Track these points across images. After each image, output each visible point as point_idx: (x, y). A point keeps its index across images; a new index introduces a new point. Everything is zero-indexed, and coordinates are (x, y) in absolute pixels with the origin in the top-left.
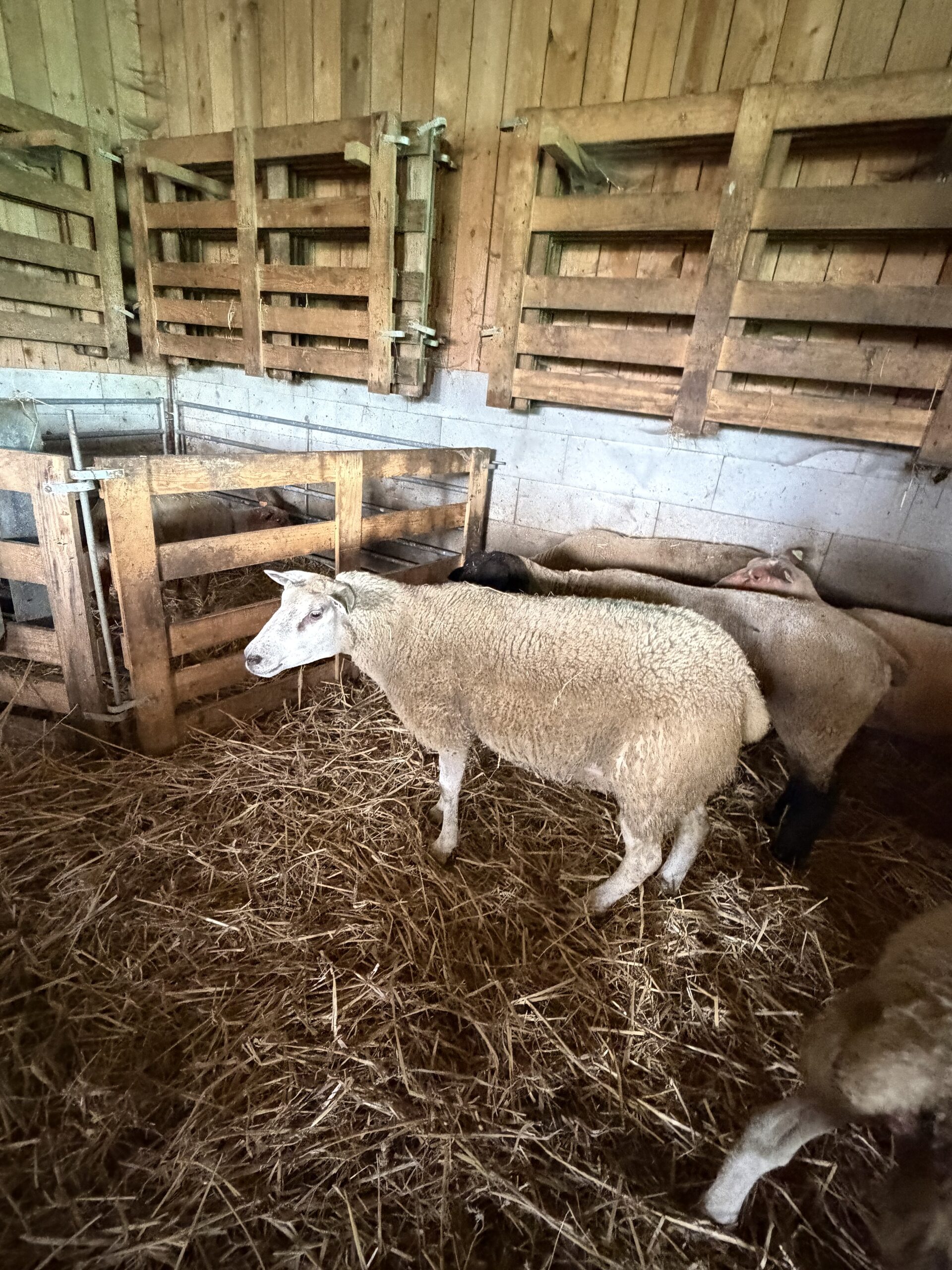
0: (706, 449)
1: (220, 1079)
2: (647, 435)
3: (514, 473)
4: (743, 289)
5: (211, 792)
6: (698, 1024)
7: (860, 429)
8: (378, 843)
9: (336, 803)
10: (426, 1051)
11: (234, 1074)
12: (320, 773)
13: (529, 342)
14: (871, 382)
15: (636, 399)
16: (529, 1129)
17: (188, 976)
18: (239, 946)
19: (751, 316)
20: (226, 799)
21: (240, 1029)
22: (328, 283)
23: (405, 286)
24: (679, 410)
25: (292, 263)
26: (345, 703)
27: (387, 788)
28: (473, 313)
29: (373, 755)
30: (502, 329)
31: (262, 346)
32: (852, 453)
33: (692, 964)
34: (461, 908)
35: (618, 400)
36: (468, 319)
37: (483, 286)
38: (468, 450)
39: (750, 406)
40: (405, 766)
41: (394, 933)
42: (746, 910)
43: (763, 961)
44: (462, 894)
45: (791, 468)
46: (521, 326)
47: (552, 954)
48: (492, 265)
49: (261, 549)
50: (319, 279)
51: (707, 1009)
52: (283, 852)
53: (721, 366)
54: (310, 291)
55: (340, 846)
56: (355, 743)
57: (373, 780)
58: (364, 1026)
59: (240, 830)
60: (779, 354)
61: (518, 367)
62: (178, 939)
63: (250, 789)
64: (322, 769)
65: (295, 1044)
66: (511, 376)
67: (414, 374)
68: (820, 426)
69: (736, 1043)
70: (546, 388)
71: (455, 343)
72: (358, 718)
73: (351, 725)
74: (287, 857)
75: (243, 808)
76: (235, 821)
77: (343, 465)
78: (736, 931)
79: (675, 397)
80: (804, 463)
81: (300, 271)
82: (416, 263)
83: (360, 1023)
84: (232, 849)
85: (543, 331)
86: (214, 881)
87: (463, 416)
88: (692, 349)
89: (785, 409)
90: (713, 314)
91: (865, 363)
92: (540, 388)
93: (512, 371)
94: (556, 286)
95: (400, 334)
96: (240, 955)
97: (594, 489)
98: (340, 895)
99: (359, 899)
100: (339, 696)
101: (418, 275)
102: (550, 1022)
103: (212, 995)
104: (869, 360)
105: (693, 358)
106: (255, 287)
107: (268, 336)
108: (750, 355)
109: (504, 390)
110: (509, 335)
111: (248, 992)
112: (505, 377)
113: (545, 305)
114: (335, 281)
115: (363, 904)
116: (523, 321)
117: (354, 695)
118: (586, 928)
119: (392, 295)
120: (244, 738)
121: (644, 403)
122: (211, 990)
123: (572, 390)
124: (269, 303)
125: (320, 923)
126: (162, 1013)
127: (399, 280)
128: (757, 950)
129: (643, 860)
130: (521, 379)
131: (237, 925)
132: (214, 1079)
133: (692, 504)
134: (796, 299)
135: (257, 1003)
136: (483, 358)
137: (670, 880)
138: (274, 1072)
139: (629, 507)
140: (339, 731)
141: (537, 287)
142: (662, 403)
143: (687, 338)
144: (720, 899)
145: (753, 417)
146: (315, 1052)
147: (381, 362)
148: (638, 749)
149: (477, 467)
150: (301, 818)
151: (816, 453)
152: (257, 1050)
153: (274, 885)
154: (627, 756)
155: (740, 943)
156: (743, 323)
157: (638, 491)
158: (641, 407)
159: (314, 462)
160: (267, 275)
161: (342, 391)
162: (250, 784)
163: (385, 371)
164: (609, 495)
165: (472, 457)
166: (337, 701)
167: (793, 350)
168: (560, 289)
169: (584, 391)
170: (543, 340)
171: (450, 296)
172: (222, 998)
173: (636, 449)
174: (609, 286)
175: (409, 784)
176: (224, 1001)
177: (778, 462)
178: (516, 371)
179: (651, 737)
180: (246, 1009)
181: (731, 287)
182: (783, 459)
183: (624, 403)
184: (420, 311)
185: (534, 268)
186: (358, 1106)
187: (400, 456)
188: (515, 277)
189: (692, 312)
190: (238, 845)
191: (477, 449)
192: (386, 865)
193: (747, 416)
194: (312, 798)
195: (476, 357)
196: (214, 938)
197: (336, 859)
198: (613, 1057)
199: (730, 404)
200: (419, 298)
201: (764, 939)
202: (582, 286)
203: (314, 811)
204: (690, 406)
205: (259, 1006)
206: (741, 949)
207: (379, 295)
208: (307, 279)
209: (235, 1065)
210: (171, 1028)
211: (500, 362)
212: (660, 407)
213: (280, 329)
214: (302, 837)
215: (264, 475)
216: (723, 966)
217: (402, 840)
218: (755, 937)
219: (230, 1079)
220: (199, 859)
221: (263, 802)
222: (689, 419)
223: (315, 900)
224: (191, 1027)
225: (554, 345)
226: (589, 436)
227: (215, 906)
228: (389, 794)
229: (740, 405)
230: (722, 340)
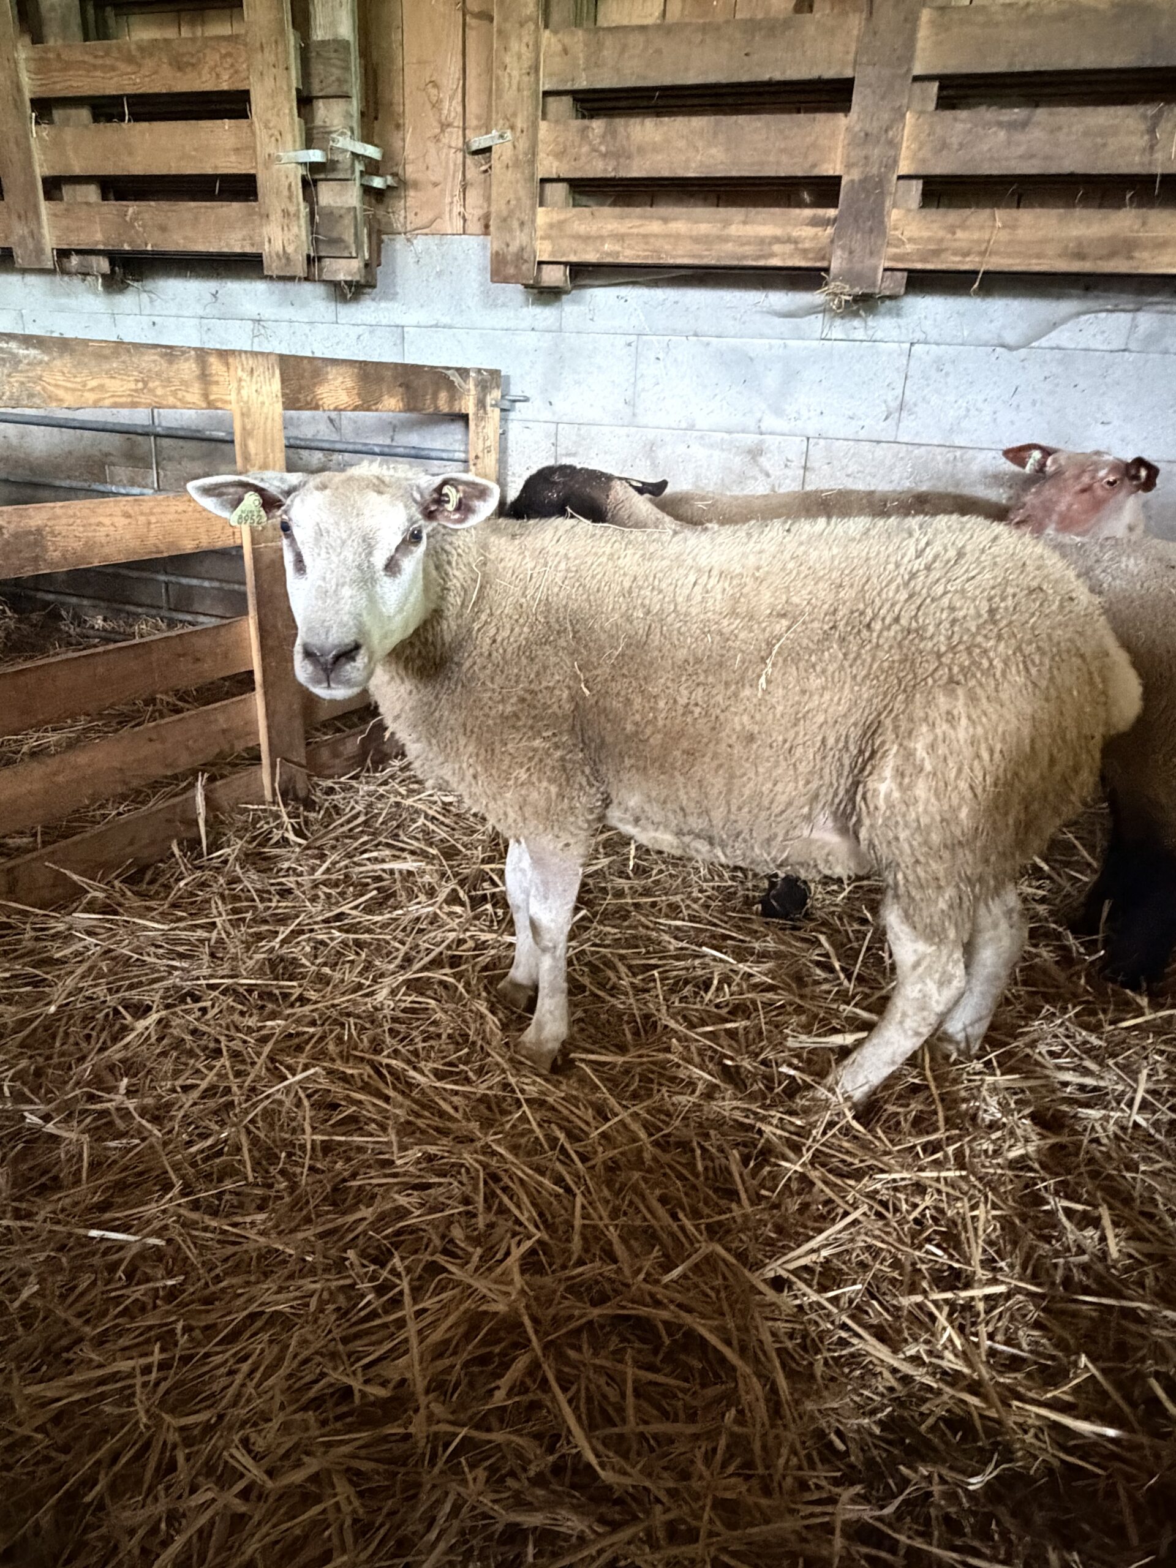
0: (879, 335)
1: (180, 1541)
2: (778, 321)
3: (547, 415)
4: (932, 22)
5: (52, 1009)
6: (1085, 1258)
7: (1146, 255)
8: (416, 1053)
9: (312, 995)
10: (612, 1394)
11: (212, 1522)
12: (272, 949)
13: (560, 155)
14: (1159, 171)
15: (762, 241)
16: (853, 1501)
17: (68, 1349)
18: (170, 1274)
19: (949, 70)
20: (87, 1019)
21: (208, 1429)
22: (166, 70)
23: (317, 68)
24: (839, 252)
25: (86, 38)
26: (291, 836)
27: (408, 960)
28: (445, 126)
29: (368, 910)
30: (509, 135)
31: (44, 206)
32: (1122, 315)
33: (1036, 1166)
34: (603, 1135)
35: (729, 247)
36: (437, 139)
37: (458, 74)
38: (463, 372)
39: (960, 234)
40: (434, 919)
41: (490, 1196)
42: (1102, 1064)
43: (1149, 1140)
44: (602, 1114)
45: (1023, 352)
46: (543, 125)
47: (794, 1186)
48: (471, 35)
49: (100, 535)
50: (149, 64)
51: (1090, 1232)
52: (228, 1091)
53: (904, 168)
54: (130, 90)
55: (339, 1066)
56: (328, 896)
57: (379, 949)
58: (475, 1369)
59: (129, 1067)
60: (1002, 134)
61: (541, 204)
62: (32, 1279)
63: (134, 995)
64: (276, 943)
65: (337, 1432)
66: (533, 221)
67: (349, 237)
68: (1080, 256)
69: (1157, 1278)
70: (601, 238)
71: (416, 185)
72: (322, 857)
73: (313, 870)
74: (237, 1095)
75: (125, 1029)
76: (115, 1053)
77: (245, 376)
78: (1096, 1097)
79: (830, 230)
80: (1044, 342)
81: (107, 54)
82: (333, 24)
83: (466, 1365)
84: (118, 1099)
85: (585, 129)
86: (91, 1165)
87: (446, 320)
88: (855, 135)
89: (1020, 233)
90: (886, 72)
91: (1146, 137)
92: (586, 239)
93: (534, 213)
94: (600, 45)
95: (316, 156)
96: (172, 1294)
97: (691, 427)
98: (361, 1149)
99: (403, 1148)
100: (279, 826)
101: (341, 45)
102: (831, 1300)
103: (131, 1375)
104: (1152, 131)
105: (857, 154)
106: (19, 89)
107: (53, 186)
108: (955, 141)
109: (522, 249)
110: (523, 144)
111: (207, 1355)
112: (522, 224)
113: (582, 84)
114: (179, 66)
115: (415, 1153)
116: (544, 118)
117: (307, 821)
118: (847, 1130)
119: (295, 81)
120: (107, 909)
121: (776, 248)
122: (124, 1366)
123: (645, 237)
124: (51, 122)
125: (334, 1204)
126: (21, 1431)
127: (306, 54)
128: (1136, 1125)
129: (931, 987)
130: (551, 226)
131: (158, 1234)
132: (165, 1544)
133: (863, 435)
134: (1026, 34)
135: (232, 1373)
136: (469, 210)
137: (960, 1037)
138: (306, 1496)
139: (755, 453)
140: (290, 882)
141: (565, 51)
142: (807, 245)
143: (841, 121)
144: (1052, 1054)
145: (966, 254)
146: (386, 1439)
147: (286, 213)
148: (921, 752)
149: (481, 404)
150: (250, 1030)
151: (1065, 320)
152: (257, 1458)
153: (220, 1153)
154: (900, 774)
155: (1106, 1118)
156: (935, 86)
157: (770, 422)
158: (772, 255)
159: (188, 368)
160: (41, 67)
161: (209, 298)
162: (131, 987)
163: (295, 230)
164: (720, 435)
165: (471, 385)
166: (276, 836)
167: (1024, 125)
168: (608, 53)
169: (667, 236)
170: (585, 149)
171: (397, 98)
172: (154, 1375)
173: (757, 346)
174: (699, 37)
175: (449, 947)
176: (157, 1384)
177: (1003, 346)
178: (540, 210)
179: (946, 726)
180: (216, 1387)
181: (912, 20)
182: (1010, 338)
183: (740, 250)
184: (348, 115)
185: (556, 17)
186: (499, 1527)
187: (343, 369)
188: (524, 32)
189: (848, 73)
190: (130, 1093)
191: (479, 371)
192: (438, 1084)
193: (955, 254)
194: (267, 995)
195: (457, 208)
196: (113, 1268)
197: (338, 1090)
198: (958, 1342)
199: (926, 234)
200: (345, 88)
201: (1145, 1106)
202: (648, 41)
203: (273, 1016)
204: (857, 241)
205: (239, 1378)
206: (1112, 1128)
207: (269, 83)
208: (123, 67)
209: (214, 1500)
210: (47, 1459)
211: (512, 196)
212: (805, 251)
213: (77, 171)
214: (260, 1061)
215: (92, 383)
216: (1091, 1161)
217: (460, 1039)
218: (1130, 1105)
219: (204, 1534)
220: (50, 1128)
221: (163, 1013)
222: (858, 267)
223: (312, 1168)
224: (93, 1448)
225: (604, 156)
226: (674, 332)
227: (105, 1206)
228: (417, 966)
229: (941, 233)
230: (903, 116)
